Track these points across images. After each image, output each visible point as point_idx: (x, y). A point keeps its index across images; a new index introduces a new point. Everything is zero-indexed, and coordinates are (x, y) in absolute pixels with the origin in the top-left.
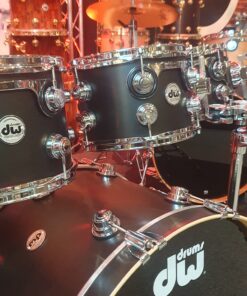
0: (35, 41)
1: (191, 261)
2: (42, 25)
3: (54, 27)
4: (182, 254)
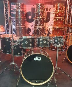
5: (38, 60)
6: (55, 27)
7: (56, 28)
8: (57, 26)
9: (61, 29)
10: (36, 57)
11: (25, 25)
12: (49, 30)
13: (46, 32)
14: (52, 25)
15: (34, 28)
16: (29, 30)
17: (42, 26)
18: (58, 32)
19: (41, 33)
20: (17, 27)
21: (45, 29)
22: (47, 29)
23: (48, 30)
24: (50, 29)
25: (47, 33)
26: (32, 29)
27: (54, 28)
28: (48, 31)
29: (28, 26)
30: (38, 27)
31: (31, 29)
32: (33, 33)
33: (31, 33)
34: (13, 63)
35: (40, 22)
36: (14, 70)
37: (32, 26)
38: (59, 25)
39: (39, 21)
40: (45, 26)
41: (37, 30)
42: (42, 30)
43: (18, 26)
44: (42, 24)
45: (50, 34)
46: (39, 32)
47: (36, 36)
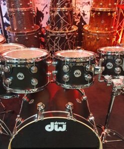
0: (99, 13)
2: (104, 6)
3: (109, 7)
4: (56, 123)
5: (57, 130)
6: (97, 9)
7: (98, 12)
8: (101, 6)
9: (109, 14)
12: (82, 15)
13: (76, 20)
14: (89, 3)
15: (51, 11)
16: (40, 15)
17: (68, 6)
18: (103, 22)
19: (65, 24)
20: (12, 10)
21: (74, 13)
22: (78, 13)
23: (79, 15)
24: (85, 13)
25: (78, 20)
27: (93, 11)
29: (37, 6)
30: (58, 9)
31: (43, 12)
32: (49, 21)
33: (44, 23)
37: (46, 6)
40: (74, 6)
41: (57, 16)
42: (67, 16)
43: (14, 7)
44: (67, 2)
45: (85, 23)
46: (62, 22)
47: (55, 30)
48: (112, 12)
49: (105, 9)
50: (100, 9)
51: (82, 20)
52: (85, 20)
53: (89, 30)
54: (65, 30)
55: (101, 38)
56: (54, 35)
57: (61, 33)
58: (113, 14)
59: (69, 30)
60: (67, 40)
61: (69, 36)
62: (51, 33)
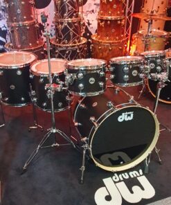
0: (109, 22)
1: (129, 115)
2: (113, 14)
3: (118, 15)
4: (126, 113)
5: (126, 119)
6: (105, 17)
7: (106, 21)
9: (119, 22)
10: (123, 114)
11: (32, 19)
12: (86, 24)
14: (93, 11)
17: (77, 16)
18: (113, 30)
19: (74, 35)
21: (82, 23)
25: (83, 31)
26: (48, 25)
27: (101, 20)
28: (84, 27)
34: (54, 131)
35: (70, 7)
36: (57, 144)
38: (116, 13)
39: (68, 6)
42: (77, 27)
43: (16, 21)
44: (75, 12)
45: (91, 34)
47: (64, 43)
48: (121, 20)
49: (113, 18)
50: (109, 18)
51: (87, 30)
52: (90, 30)
53: (100, 41)
54: (75, 43)
55: (114, 48)
56: (64, 49)
57: (72, 46)
58: (123, 23)
59: (79, 42)
60: (78, 53)
61: (80, 49)
62: (60, 47)
